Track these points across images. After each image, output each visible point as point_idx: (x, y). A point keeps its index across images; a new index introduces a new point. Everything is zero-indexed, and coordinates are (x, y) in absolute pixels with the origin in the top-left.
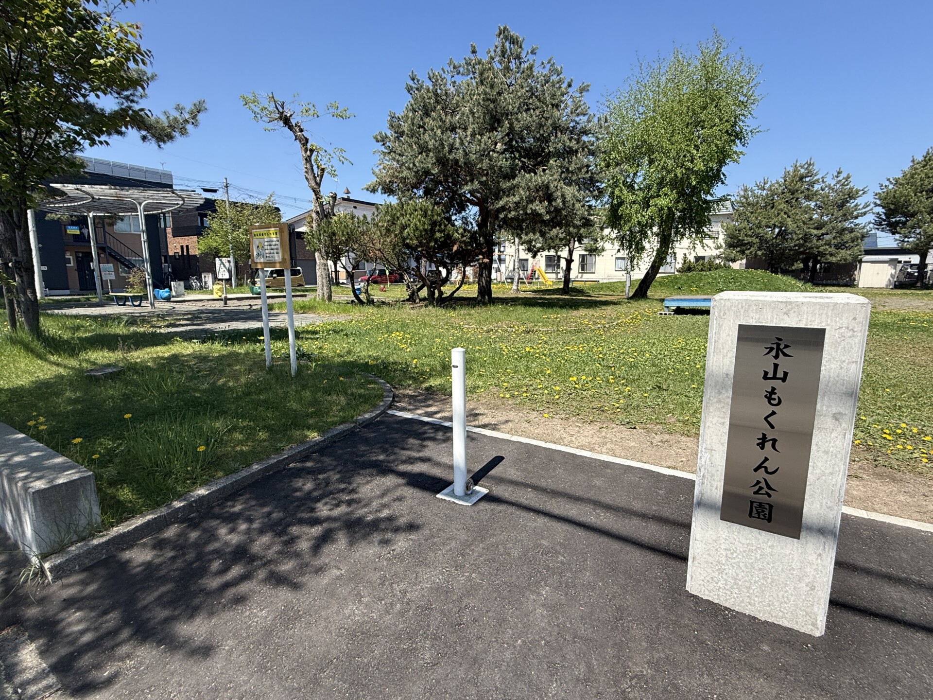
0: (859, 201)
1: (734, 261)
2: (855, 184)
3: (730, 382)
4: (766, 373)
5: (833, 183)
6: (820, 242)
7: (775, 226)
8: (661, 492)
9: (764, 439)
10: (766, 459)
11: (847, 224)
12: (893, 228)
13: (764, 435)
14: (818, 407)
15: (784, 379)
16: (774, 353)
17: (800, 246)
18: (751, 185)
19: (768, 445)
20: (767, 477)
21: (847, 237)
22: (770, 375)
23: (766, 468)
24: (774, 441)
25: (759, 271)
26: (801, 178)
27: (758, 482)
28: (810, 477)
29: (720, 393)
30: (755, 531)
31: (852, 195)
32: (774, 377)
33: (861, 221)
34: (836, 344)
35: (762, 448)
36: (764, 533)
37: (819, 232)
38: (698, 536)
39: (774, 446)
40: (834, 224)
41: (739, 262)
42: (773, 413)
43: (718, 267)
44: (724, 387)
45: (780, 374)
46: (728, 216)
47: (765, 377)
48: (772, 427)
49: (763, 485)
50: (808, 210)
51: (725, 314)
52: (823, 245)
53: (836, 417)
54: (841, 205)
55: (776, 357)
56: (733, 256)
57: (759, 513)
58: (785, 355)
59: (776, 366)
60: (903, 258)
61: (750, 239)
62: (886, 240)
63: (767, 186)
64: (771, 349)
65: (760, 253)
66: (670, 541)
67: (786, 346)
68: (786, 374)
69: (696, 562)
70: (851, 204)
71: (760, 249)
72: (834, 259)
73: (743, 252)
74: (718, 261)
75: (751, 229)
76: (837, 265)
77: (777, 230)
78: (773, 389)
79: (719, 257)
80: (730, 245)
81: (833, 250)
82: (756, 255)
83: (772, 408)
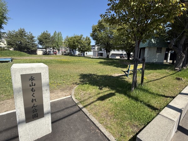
0: (34, 38)
1: (10, 48)
2: (33, 35)
3: (21, 89)
4: (30, 85)
5: (29, 34)
6: (29, 46)
7: (19, 41)
8: (5, 121)
9: (33, 100)
10: (34, 104)
11: (33, 43)
12: (41, 44)
13: (33, 99)
14: (43, 89)
15: (35, 85)
16: (31, 80)
17: (25, 46)
18: (11, 31)
19: (34, 101)
20: (35, 108)
21: (34, 45)
22: (31, 85)
23: (35, 106)
24: (35, 99)
25: (17, 51)
26: (23, 32)
27: (33, 110)
28: (44, 104)
29: (19, 93)
30: (35, 121)
31: (33, 37)
32: (32, 85)
33: (36, 42)
34: (44, 76)
35: (33, 102)
36: (37, 120)
37: (29, 44)
38: (21, 131)
39: (35, 101)
40: (31, 42)
41: (12, 49)
42: (34, 93)
43: (6, 50)
44: (20, 91)
45: (33, 84)
46: (6, 37)
47: (30, 86)
48: (34, 97)
49: (35, 110)
50: (25, 39)
51: (16, 72)
52: (30, 46)
53: (46, 90)
54: (32, 39)
55: (32, 81)
56: (10, 47)
57: (35, 117)
58: (34, 80)
59: (32, 83)
60: (43, 50)
61: (13, 44)
62: (40, 46)
63: (15, 32)
64: (30, 79)
65: (17, 47)
66: (11, 134)
67: (34, 78)
68: (35, 84)
69: (22, 138)
70: (33, 39)
71: (16, 46)
72: (32, 49)
73: (12, 46)
74: (6, 48)
75: (13, 41)
76: (33, 50)
77: (19, 42)
78: (33, 88)
79: (6, 47)
80: (8, 44)
81: (32, 47)
82: (16, 48)
83: (33, 92)
